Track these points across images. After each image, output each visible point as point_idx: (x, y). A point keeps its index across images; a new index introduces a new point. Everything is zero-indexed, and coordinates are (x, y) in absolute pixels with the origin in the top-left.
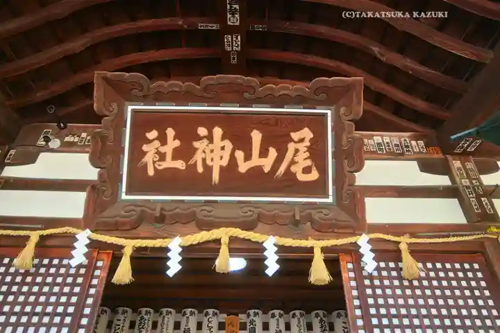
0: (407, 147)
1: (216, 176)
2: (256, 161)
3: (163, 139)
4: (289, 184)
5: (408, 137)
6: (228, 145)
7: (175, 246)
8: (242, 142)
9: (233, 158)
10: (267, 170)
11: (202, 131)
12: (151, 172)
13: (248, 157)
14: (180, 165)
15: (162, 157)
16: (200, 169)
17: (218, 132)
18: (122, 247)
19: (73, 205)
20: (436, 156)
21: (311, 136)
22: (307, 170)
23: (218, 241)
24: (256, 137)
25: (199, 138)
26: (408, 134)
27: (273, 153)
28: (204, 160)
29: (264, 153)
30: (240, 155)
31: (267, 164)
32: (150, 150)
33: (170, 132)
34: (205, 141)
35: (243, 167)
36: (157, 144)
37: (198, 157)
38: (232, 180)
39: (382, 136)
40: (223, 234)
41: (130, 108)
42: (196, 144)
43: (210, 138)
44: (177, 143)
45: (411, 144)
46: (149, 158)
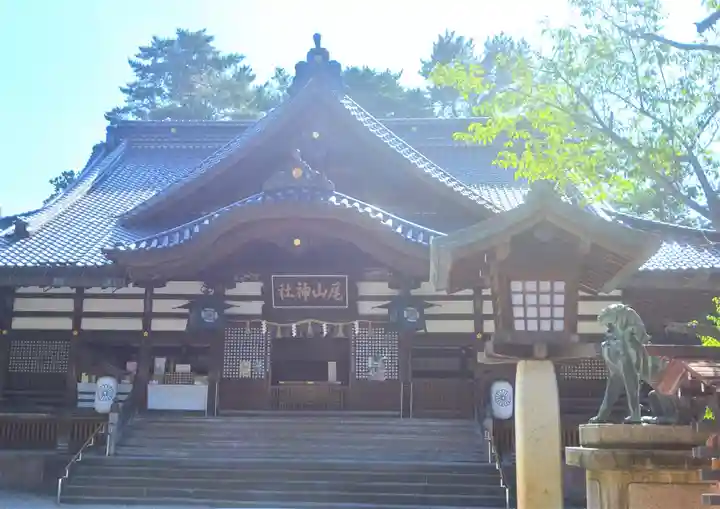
0: (386, 275)
1: (306, 299)
2: (320, 294)
3: (285, 287)
4: (332, 302)
6: (309, 288)
7: (294, 326)
8: (313, 287)
9: (311, 294)
10: (324, 297)
11: (300, 284)
12: (282, 299)
13: (317, 292)
14: (292, 296)
15: (286, 293)
16: (300, 297)
17: (305, 284)
18: (276, 327)
19: (256, 308)
21: (340, 285)
22: (339, 297)
23: (307, 324)
24: (320, 286)
25: (299, 286)
27: (326, 291)
28: (301, 294)
29: (323, 291)
30: (314, 292)
31: (324, 295)
32: (281, 291)
33: (288, 286)
35: (316, 296)
36: (283, 289)
37: (299, 293)
38: (312, 301)
40: (309, 321)
41: (272, 276)
42: (298, 288)
43: (302, 286)
44: (291, 288)
46: (282, 295)
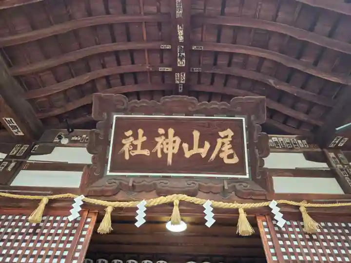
0: (295, 144)
1: (170, 160)
2: (196, 150)
3: (135, 136)
4: (219, 166)
5: (295, 138)
6: (178, 140)
9: (181, 148)
10: (203, 156)
11: (161, 131)
12: (127, 157)
13: (191, 148)
14: (146, 152)
15: (135, 147)
16: (159, 155)
17: (171, 131)
18: (105, 207)
20: (316, 150)
21: (232, 134)
22: (230, 156)
23: (171, 204)
24: (196, 134)
25: (159, 135)
26: (295, 136)
27: (207, 145)
28: (162, 150)
29: (201, 145)
30: (185, 146)
31: (203, 152)
32: (127, 143)
33: (141, 132)
34: (163, 137)
35: (188, 154)
36: (131, 139)
37: (158, 147)
38: (181, 163)
39: (277, 138)
40: (175, 198)
41: (115, 116)
42: (157, 139)
43: (166, 135)
44: (145, 138)
45: (298, 142)
46: (126, 148)
